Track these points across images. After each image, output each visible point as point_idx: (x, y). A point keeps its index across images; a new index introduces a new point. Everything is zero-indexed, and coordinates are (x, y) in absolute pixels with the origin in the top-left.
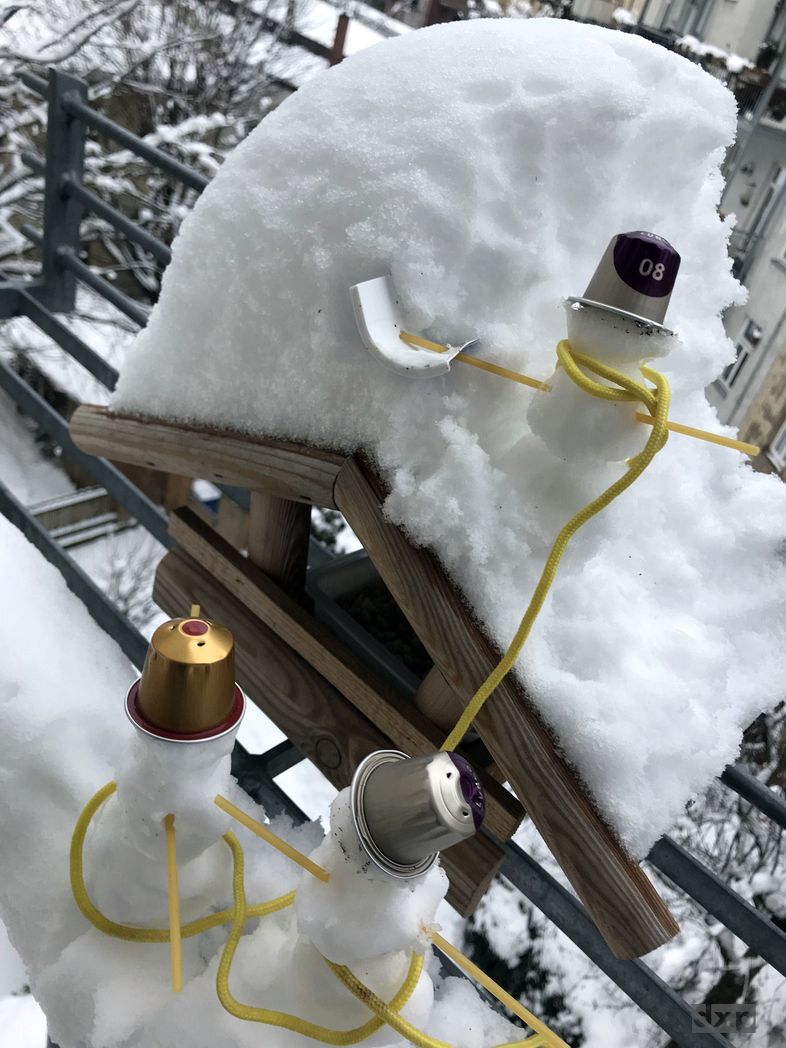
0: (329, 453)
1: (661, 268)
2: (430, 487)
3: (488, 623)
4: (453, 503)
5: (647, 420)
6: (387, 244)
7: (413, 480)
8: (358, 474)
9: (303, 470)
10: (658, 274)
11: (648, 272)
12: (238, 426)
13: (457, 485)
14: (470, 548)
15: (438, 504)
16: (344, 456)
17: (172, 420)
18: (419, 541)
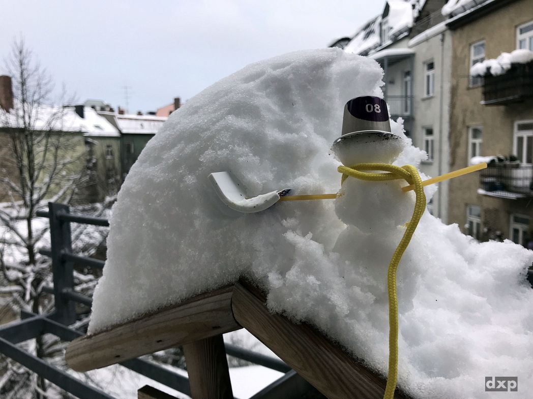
0: (223, 288)
1: (377, 107)
2: (293, 274)
3: (367, 359)
4: (311, 279)
5: (409, 189)
6: (223, 153)
7: (280, 277)
8: (245, 291)
9: (209, 307)
10: (378, 110)
11: (372, 110)
12: (165, 303)
13: (310, 268)
14: (334, 307)
15: (301, 283)
16: (233, 285)
17: (126, 321)
18: (299, 318)
